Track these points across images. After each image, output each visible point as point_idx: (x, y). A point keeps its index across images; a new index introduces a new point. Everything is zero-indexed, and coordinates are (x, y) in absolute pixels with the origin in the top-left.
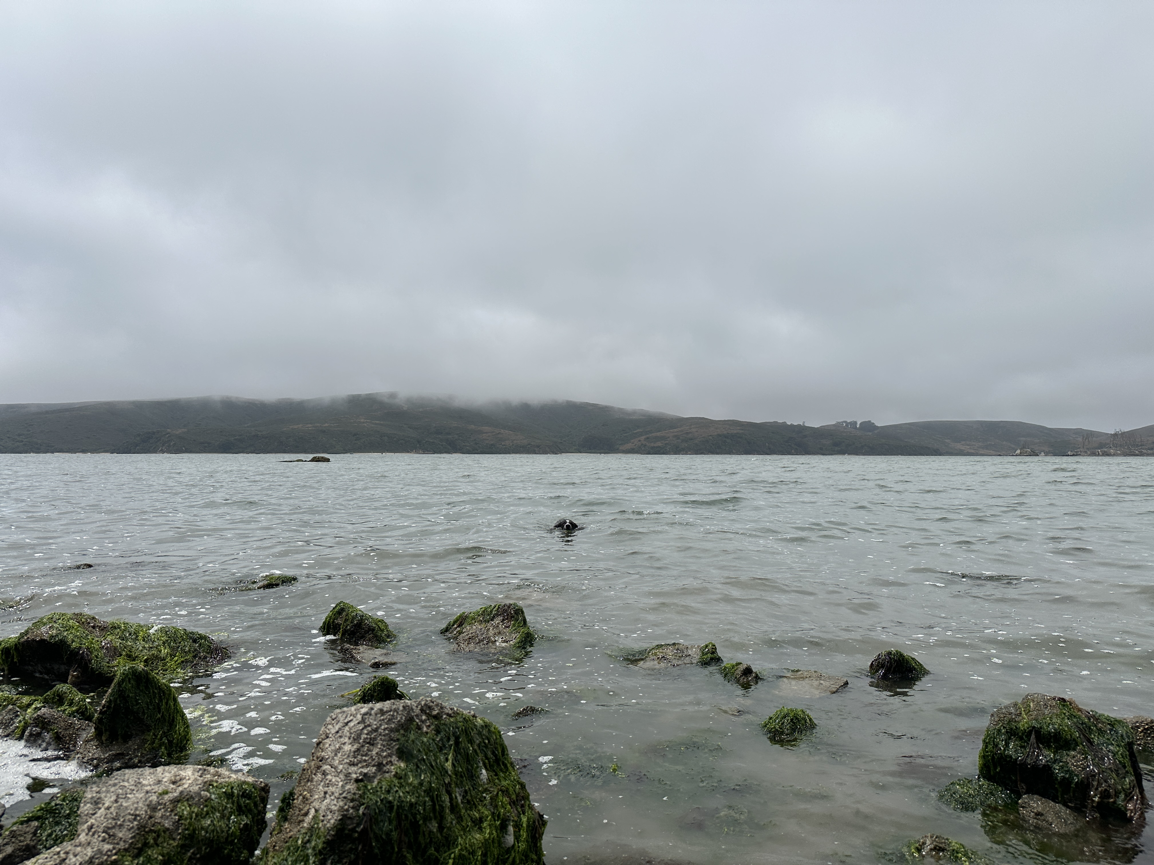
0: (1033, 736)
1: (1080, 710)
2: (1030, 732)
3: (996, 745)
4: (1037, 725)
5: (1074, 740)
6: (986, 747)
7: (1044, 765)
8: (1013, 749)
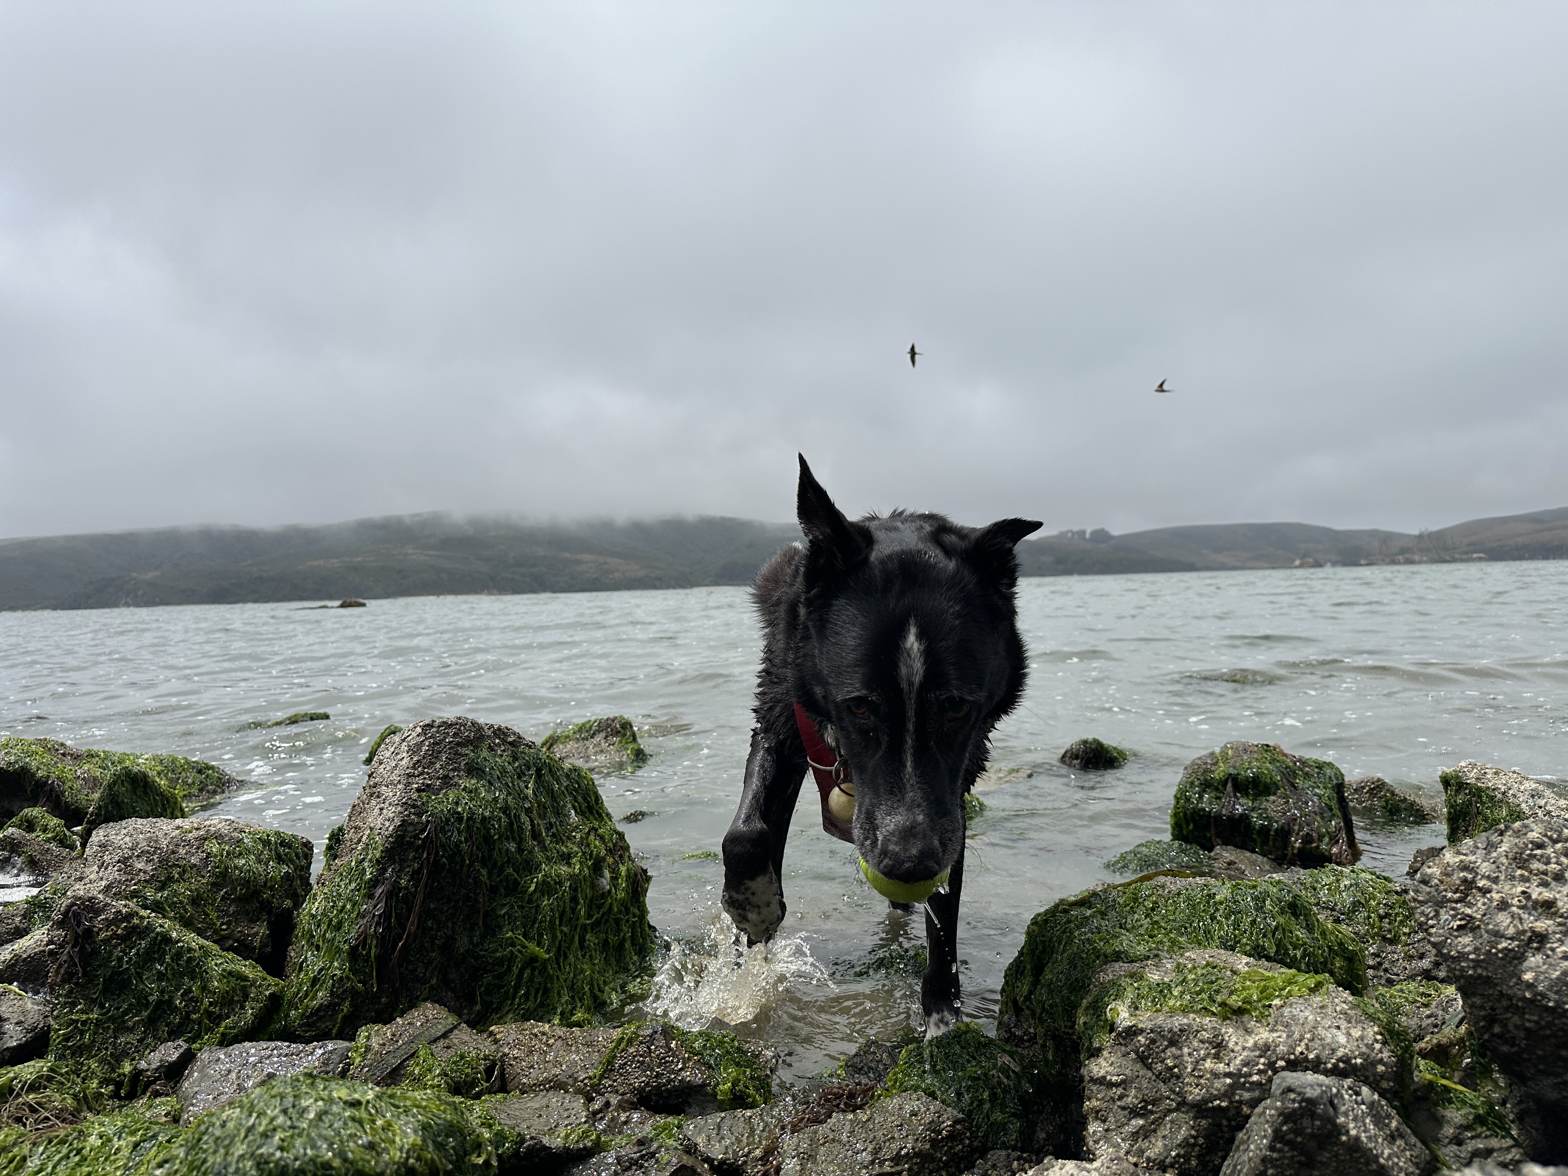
0: (1229, 784)
1: (1285, 755)
2: (1227, 780)
3: (1188, 799)
4: (1233, 771)
5: (1275, 783)
6: (1178, 803)
7: (1241, 815)
8: (1207, 803)
